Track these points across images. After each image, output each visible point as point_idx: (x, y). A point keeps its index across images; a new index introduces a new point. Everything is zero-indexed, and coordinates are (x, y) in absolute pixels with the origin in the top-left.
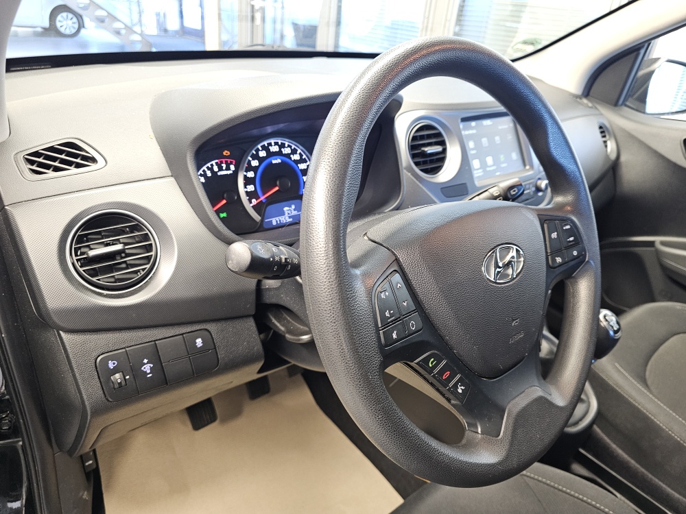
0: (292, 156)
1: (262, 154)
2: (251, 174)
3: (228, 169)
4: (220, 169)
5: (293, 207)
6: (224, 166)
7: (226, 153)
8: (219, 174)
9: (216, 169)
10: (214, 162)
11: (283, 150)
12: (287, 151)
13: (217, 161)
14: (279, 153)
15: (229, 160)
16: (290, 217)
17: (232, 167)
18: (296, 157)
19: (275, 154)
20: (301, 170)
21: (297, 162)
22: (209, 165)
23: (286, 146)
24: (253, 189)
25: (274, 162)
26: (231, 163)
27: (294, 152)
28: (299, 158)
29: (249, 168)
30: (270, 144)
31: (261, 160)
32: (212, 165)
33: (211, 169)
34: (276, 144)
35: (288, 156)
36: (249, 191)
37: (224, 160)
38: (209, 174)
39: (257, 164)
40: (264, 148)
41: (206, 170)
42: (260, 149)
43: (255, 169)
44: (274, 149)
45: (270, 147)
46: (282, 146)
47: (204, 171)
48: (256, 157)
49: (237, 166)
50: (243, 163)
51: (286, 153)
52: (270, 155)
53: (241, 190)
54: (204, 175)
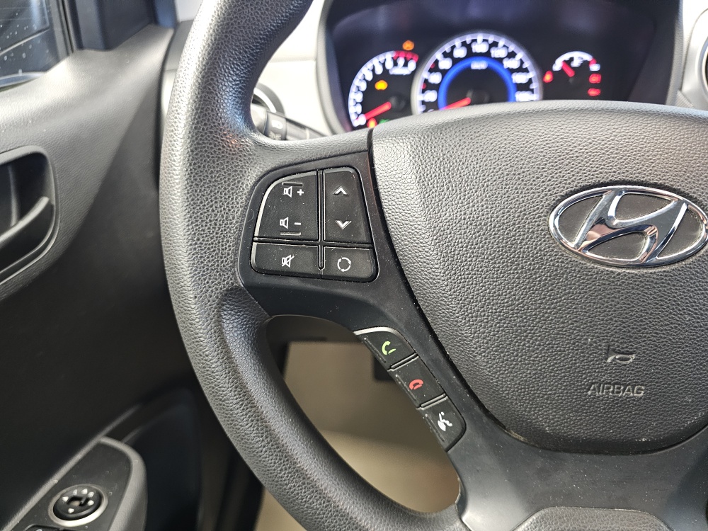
0: (505, 61)
1: (460, 53)
2: (436, 78)
3: (406, 65)
4: (395, 64)
6: (401, 61)
7: (408, 46)
8: (392, 72)
9: (390, 64)
10: (388, 56)
11: (493, 51)
12: (499, 53)
13: (393, 54)
14: (487, 55)
15: (409, 56)
17: (412, 65)
18: (513, 64)
19: (480, 55)
20: (516, 84)
21: (512, 71)
22: (382, 58)
23: (500, 46)
24: (434, 100)
25: (475, 67)
26: (412, 59)
27: (511, 55)
28: (517, 66)
29: (435, 68)
30: (474, 41)
32: (385, 60)
33: (383, 64)
34: (485, 41)
35: (500, 60)
36: (427, 99)
37: (402, 55)
38: (379, 70)
39: (449, 66)
40: (464, 45)
41: (377, 64)
42: (458, 46)
43: (444, 72)
44: (480, 47)
45: (474, 45)
46: (495, 44)
48: (448, 56)
49: (419, 65)
50: (429, 64)
51: (497, 56)
52: (471, 55)
53: (415, 98)
54: (372, 71)
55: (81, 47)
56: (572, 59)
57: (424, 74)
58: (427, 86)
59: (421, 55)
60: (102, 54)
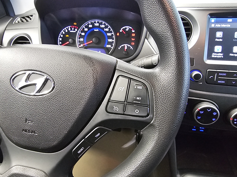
0: (104, 29)
1: (90, 26)
2: (83, 34)
3: (74, 30)
4: (71, 30)
5: (100, 51)
6: (73, 29)
7: (75, 24)
8: (70, 32)
9: (69, 29)
10: (69, 27)
11: (101, 25)
12: (103, 26)
13: (70, 26)
14: (99, 27)
15: (75, 27)
17: (76, 30)
18: (107, 30)
19: (97, 27)
20: (108, 36)
21: (107, 32)
22: (67, 27)
23: (103, 24)
24: (83, 40)
25: (95, 30)
26: (76, 28)
27: (106, 27)
28: (108, 30)
29: (83, 31)
30: (95, 22)
31: (89, 29)
32: (68, 28)
33: (68, 29)
34: (98, 22)
35: (103, 29)
36: (81, 40)
37: (73, 26)
38: (67, 31)
39: (87, 30)
40: (92, 24)
41: (66, 29)
42: (90, 24)
43: (85, 32)
44: (97, 25)
45: (95, 24)
46: (101, 24)
47: (65, 30)
48: (87, 27)
49: (78, 30)
50: (81, 29)
51: (102, 27)
52: (94, 27)
53: (77, 40)
54: (65, 31)
56: (126, 28)
57: (79, 32)
58: (81, 36)
59: (78, 27)
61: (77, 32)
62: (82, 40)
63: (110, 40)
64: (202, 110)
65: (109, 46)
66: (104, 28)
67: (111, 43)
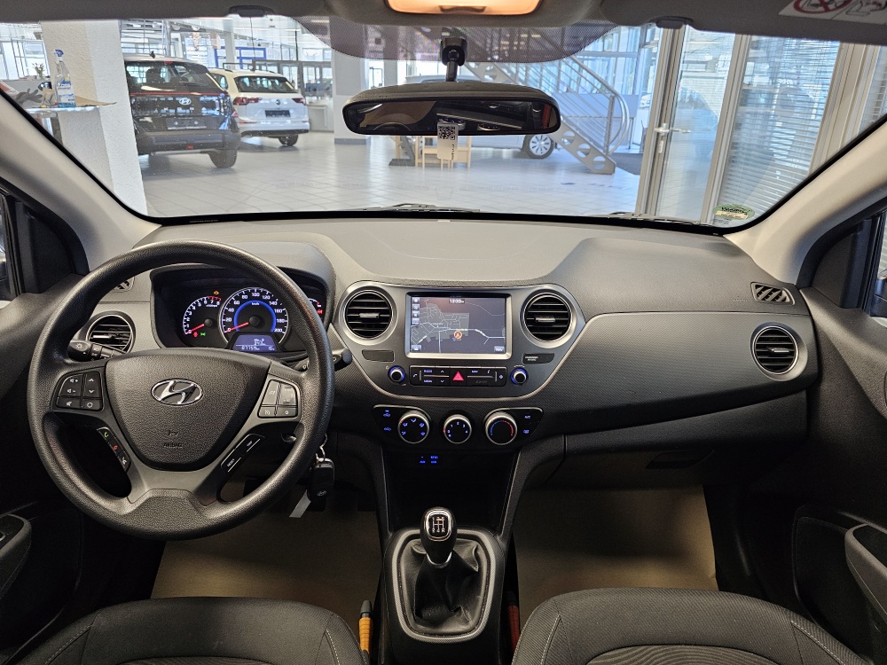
0: (270, 302)
1: (244, 297)
2: (231, 310)
3: (215, 303)
4: (209, 302)
5: (263, 340)
6: (212, 301)
7: (216, 293)
8: (207, 306)
9: (205, 302)
10: (205, 298)
11: (263, 296)
12: (267, 297)
13: (207, 297)
14: (259, 299)
15: (217, 298)
16: (258, 347)
17: (218, 303)
18: (274, 303)
19: (256, 298)
20: (276, 314)
21: (273, 307)
22: (201, 299)
23: (267, 294)
24: (231, 321)
25: (253, 304)
26: (218, 300)
27: (273, 299)
28: (276, 304)
29: (231, 305)
30: (253, 291)
31: (242, 301)
33: (202, 302)
34: (258, 291)
35: (267, 301)
36: (227, 321)
37: (213, 297)
38: (200, 305)
39: (239, 304)
40: (247, 293)
42: (244, 293)
43: (236, 307)
44: (257, 295)
45: (252, 293)
46: (264, 293)
47: (197, 302)
48: (238, 298)
49: (221, 303)
50: (227, 301)
51: (266, 299)
52: (251, 298)
53: (220, 320)
54: (196, 305)
55: (24, 292)
57: (224, 307)
58: (227, 314)
59: (223, 298)
60: (36, 295)
61: (219, 306)
62: (229, 320)
63: (281, 321)
64: (405, 421)
65: (280, 330)
66: (270, 300)
67: (281, 326)
